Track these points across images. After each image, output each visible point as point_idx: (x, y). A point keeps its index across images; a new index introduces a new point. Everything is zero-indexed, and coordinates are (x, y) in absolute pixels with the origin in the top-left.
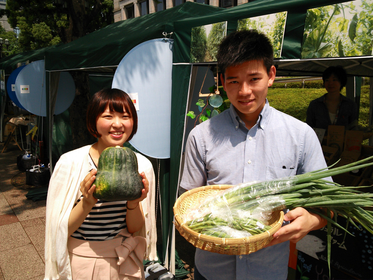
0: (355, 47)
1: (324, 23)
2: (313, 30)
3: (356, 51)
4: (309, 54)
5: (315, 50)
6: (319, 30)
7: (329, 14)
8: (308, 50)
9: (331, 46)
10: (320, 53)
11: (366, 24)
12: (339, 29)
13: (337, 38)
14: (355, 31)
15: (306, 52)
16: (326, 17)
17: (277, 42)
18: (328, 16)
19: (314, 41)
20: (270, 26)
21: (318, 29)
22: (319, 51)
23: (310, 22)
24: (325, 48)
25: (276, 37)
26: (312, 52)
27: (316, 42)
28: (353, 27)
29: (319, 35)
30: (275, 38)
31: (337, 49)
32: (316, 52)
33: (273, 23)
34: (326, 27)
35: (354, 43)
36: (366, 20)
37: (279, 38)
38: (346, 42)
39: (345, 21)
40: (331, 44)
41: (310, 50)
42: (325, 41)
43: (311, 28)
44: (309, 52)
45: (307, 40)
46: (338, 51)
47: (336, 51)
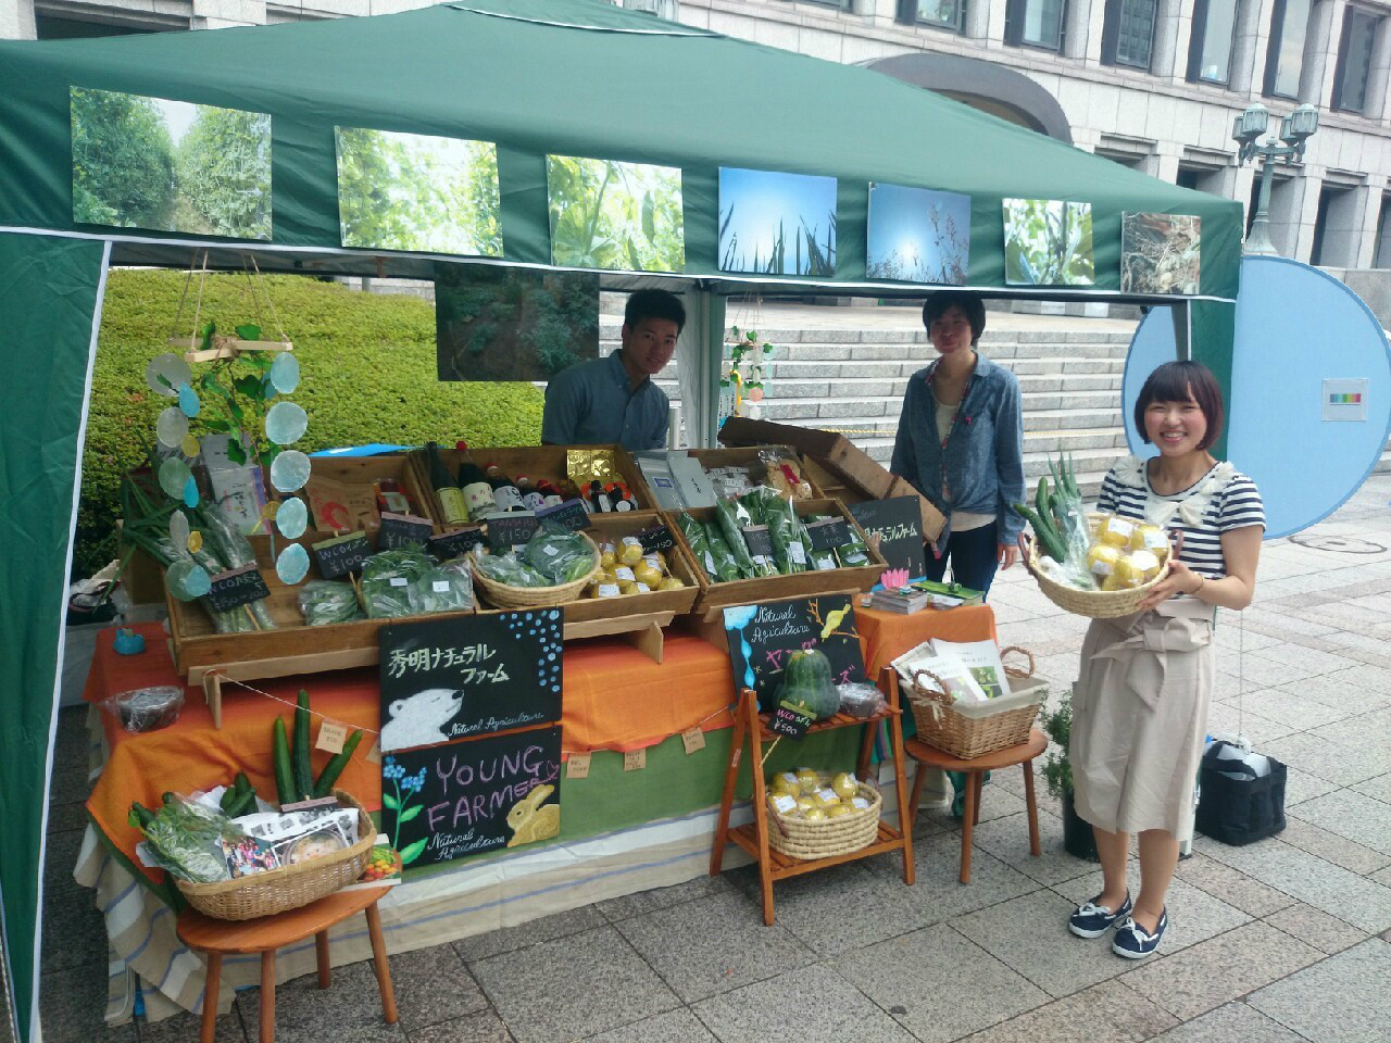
0: (656, 253)
1: (590, 193)
2: (569, 204)
3: (660, 261)
4: (573, 257)
5: (584, 251)
6: (585, 208)
7: (598, 177)
8: (568, 249)
9: (614, 245)
10: (596, 258)
11: (668, 214)
12: (624, 215)
13: (624, 232)
14: (652, 224)
15: (564, 251)
16: (591, 182)
17: (486, 217)
18: (597, 181)
19: (577, 229)
20: (457, 169)
21: (580, 205)
22: (593, 254)
23: (559, 185)
24: (602, 248)
25: (480, 202)
26: (578, 253)
27: (582, 233)
28: (648, 216)
29: (587, 219)
30: (477, 205)
31: (627, 253)
32: (587, 254)
33: (463, 163)
34: (598, 205)
35: (655, 247)
36: (667, 207)
37: (489, 206)
38: (641, 242)
39: (632, 201)
40: (612, 241)
41: (573, 249)
42: (600, 234)
43: (564, 198)
44: (571, 253)
45: (560, 225)
46: (629, 257)
47: (625, 257)
